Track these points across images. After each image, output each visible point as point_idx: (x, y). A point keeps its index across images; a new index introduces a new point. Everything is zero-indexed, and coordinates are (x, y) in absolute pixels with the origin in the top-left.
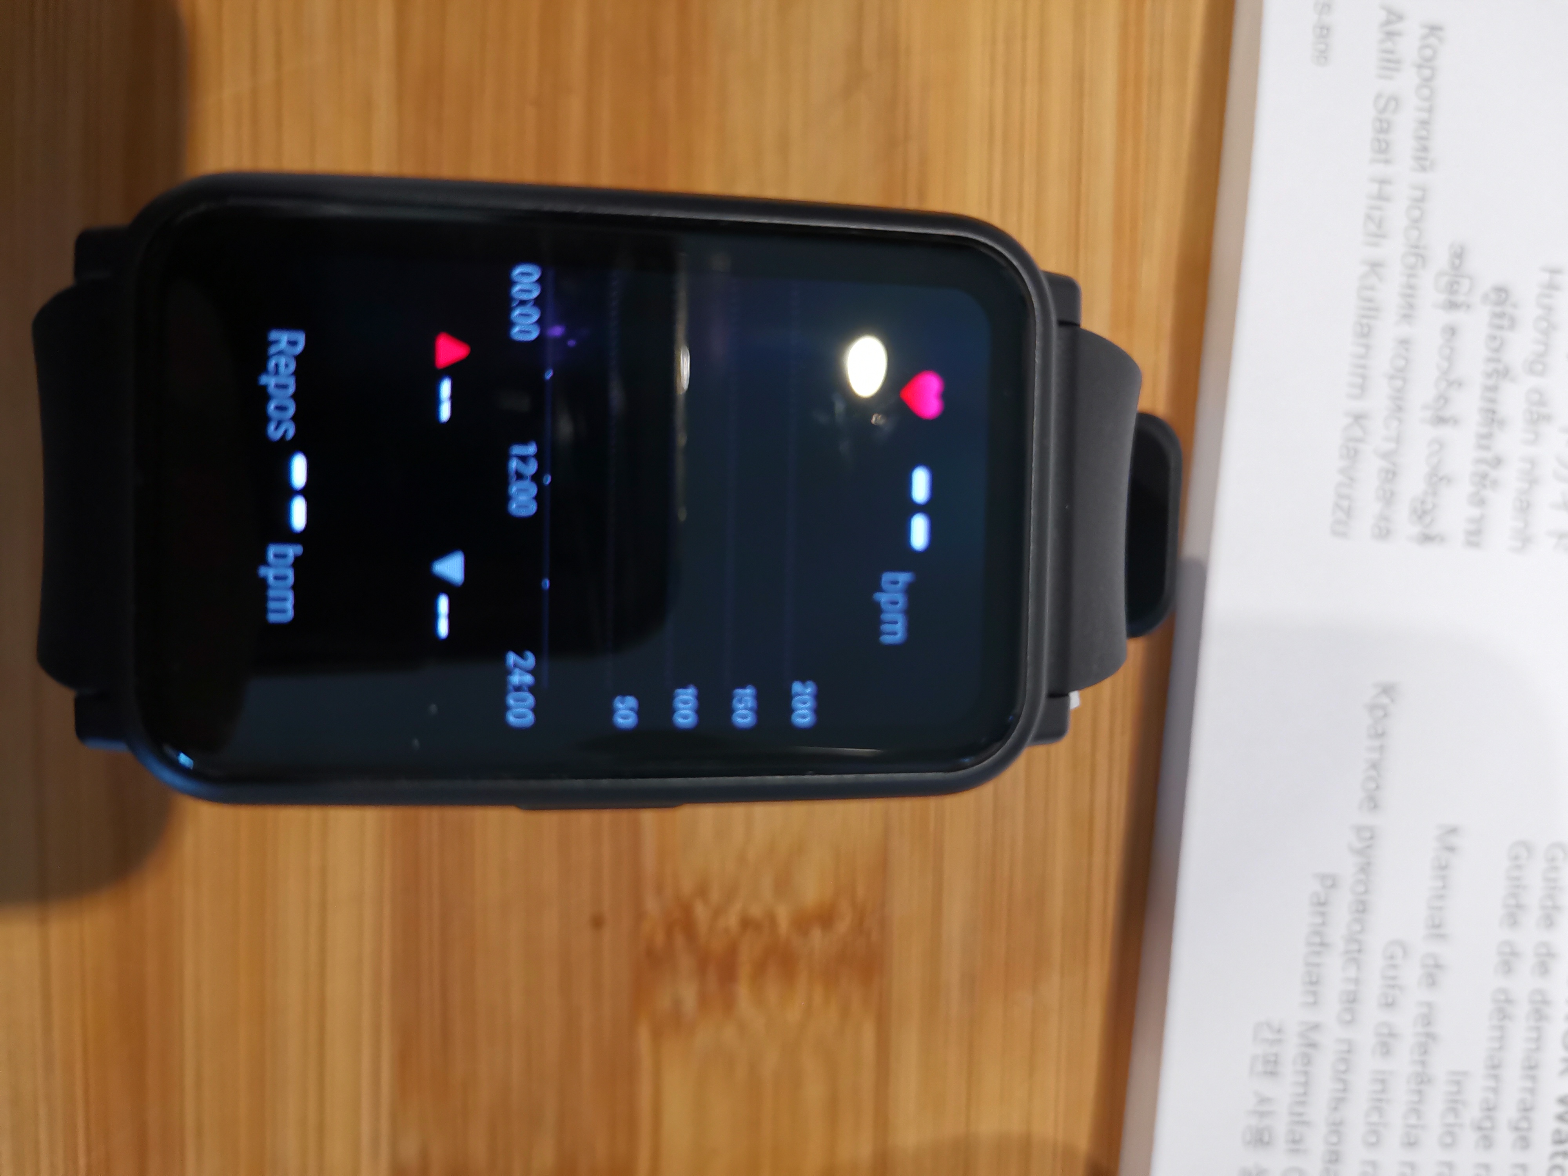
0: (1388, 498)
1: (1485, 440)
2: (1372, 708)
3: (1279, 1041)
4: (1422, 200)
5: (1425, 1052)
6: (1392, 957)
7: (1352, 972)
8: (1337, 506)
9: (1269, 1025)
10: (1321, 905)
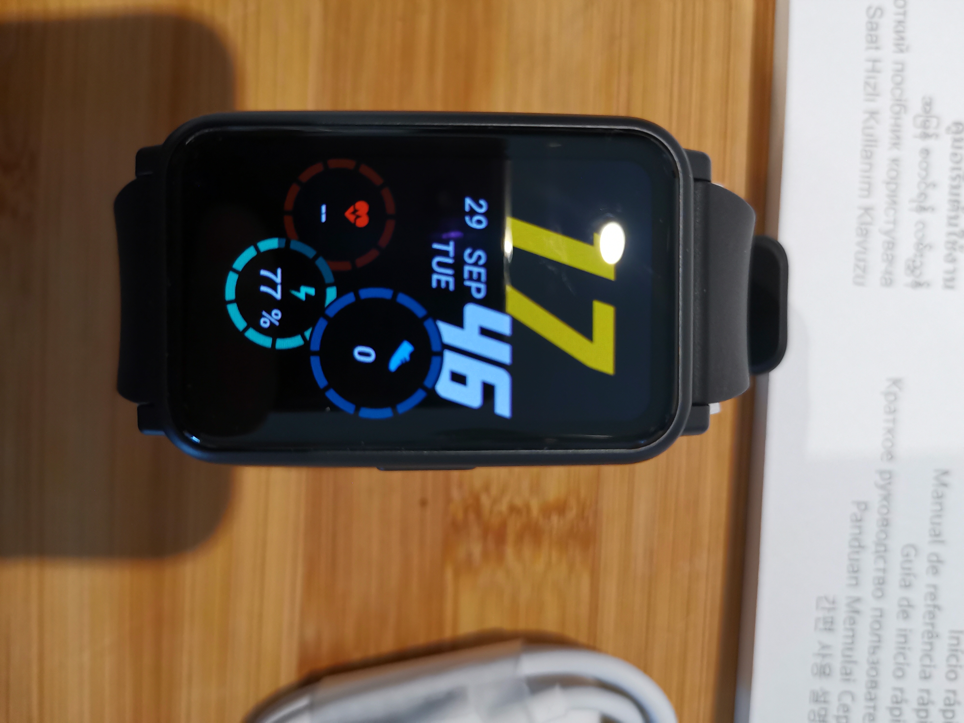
0: (890, 260)
1: (953, 220)
2: (887, 394)
3: (834, 609)
4: (902, 70)
5: (933, 617)
6: (907, 555)
7: (881, 565)
8: (857, 266)
9: (826, 599)
10: (858, 521)
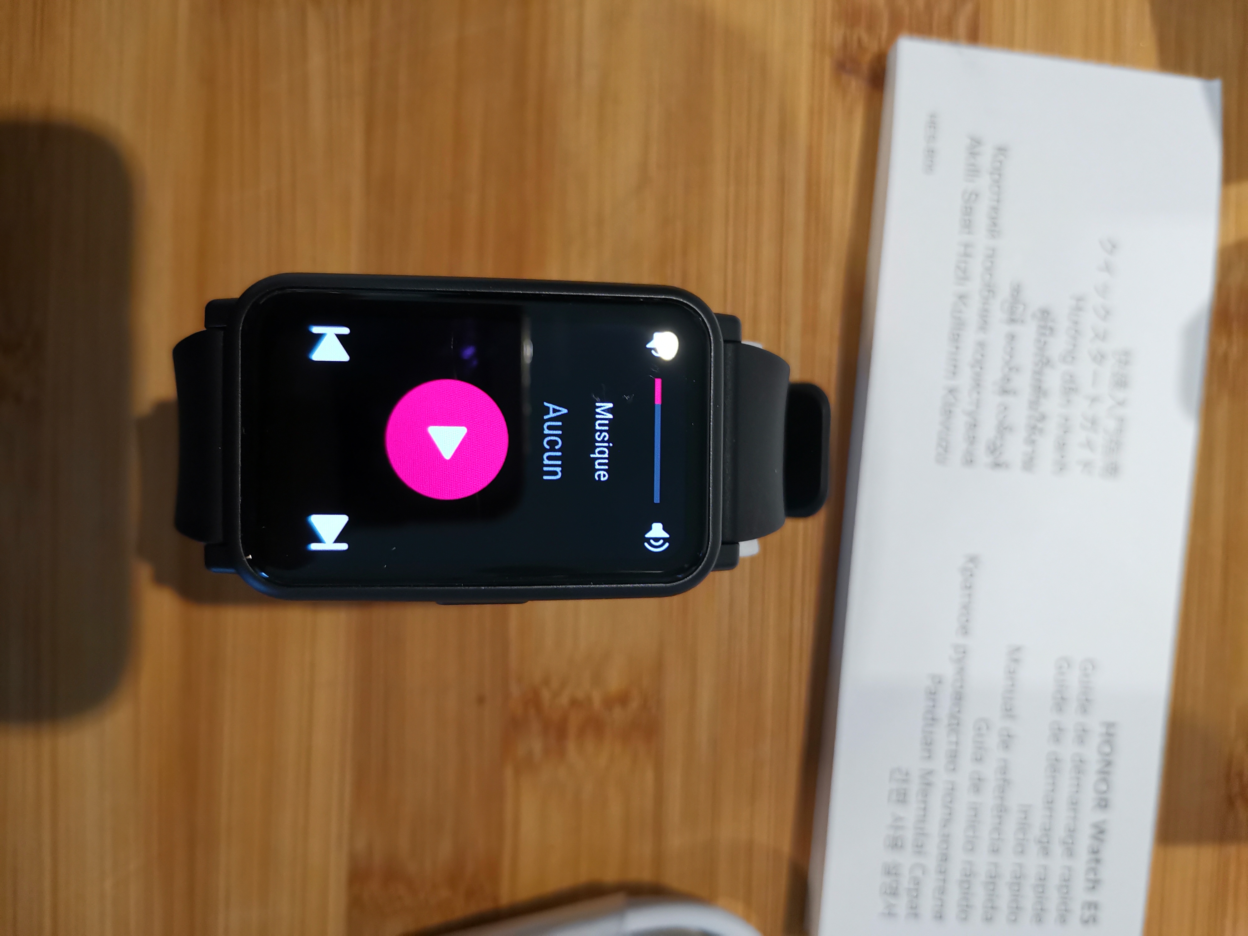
0: (972, 440)
1: (1034, 404)
2: (963, 570)
3: (906, 781)
4: (992, 256)
5: (1003, 791)
6: (979, 729)
7: (953, 739)
8: (939, 445)
9: (900, 770)
10: (932, 694)
